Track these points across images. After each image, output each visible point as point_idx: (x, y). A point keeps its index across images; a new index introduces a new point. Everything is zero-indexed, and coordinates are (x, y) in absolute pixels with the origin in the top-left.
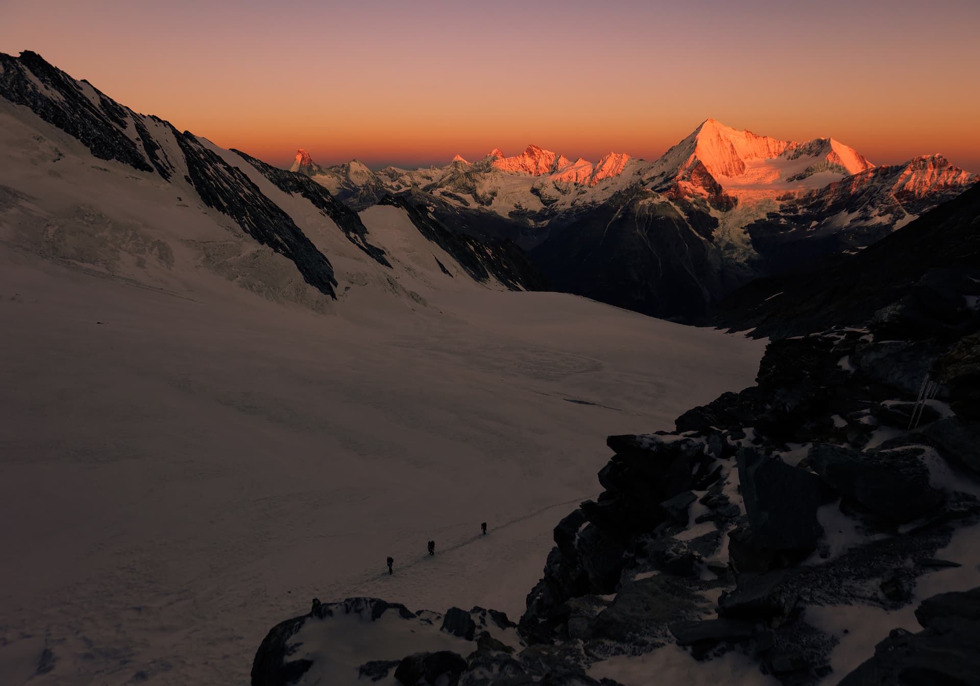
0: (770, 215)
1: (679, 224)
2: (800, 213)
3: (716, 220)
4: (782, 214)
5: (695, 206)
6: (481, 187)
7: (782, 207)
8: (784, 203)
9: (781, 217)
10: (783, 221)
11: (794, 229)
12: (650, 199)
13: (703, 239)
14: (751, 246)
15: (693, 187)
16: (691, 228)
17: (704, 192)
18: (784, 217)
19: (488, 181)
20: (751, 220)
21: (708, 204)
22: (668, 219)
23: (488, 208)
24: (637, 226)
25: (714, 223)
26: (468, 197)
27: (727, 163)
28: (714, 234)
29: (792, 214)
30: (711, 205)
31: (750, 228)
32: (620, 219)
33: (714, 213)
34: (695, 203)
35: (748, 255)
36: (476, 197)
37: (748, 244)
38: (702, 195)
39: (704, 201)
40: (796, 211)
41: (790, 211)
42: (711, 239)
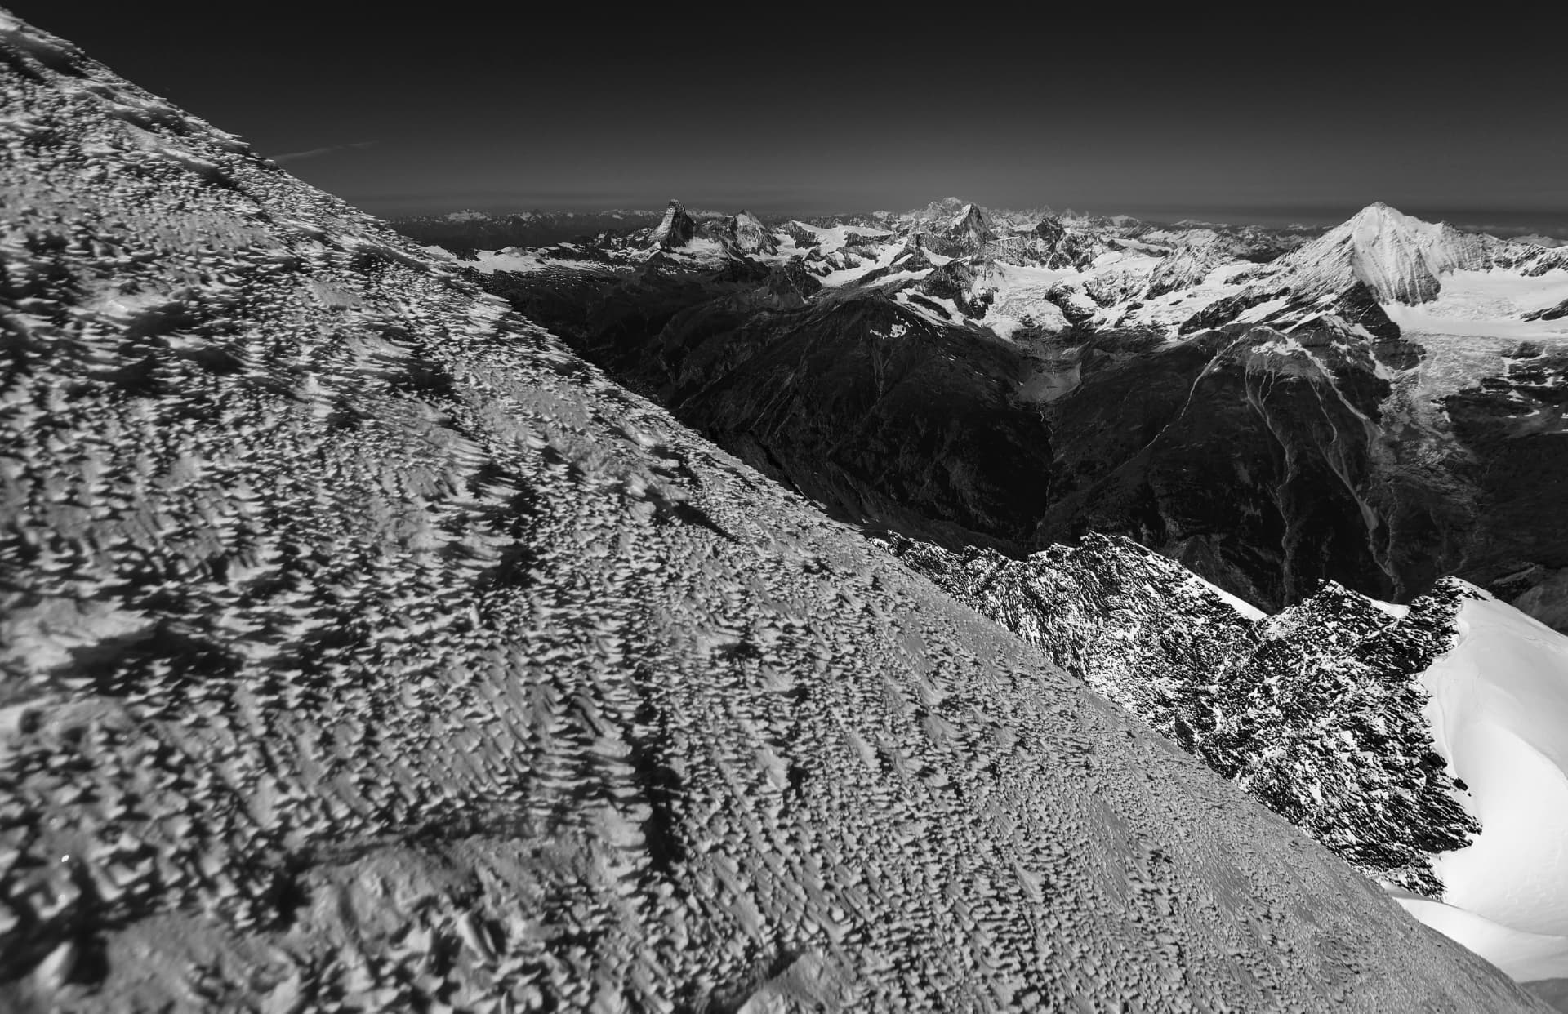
0: (1489, 382)
1: (1321, 391)
2: (1549, 383)
3: (1386, 383)
4: (1514, 383)
5: (1349, 359)
6: (969, 290)
7: (1513, 368)
8: (1519, 362)
9: (1512, 388)
10: (1514, 396)
11: (1537, 412)
12: (1270, 344)
13: (1363, 417)
14: (1450, 435)
15: (1346, 326)
16: (1341, 398)
17: (1366, 333)
18: (1517, 388)
19: (979, 278)
20: (1455, 390)
21: (1372, 356)
22: (1304, 383)
23: (979, 323)
24: (1248, 388)
25: (1383, 389)
26: (949, 305)
27: (1407, 281)
28: (1381, 407)
29: (1533, 384)
30: (1377, 357)
31: (1450, 402)
32: (1216, 374)
33: (1382, 371)
34: (1349, 352)
35: (1446, 452)
36: (961, 305)
37: (1444, 431)
38: (1362, 338)
39: (1364, 350)
40: (1540, 378)
41: (1531, 377)
42: (1376, 417)
